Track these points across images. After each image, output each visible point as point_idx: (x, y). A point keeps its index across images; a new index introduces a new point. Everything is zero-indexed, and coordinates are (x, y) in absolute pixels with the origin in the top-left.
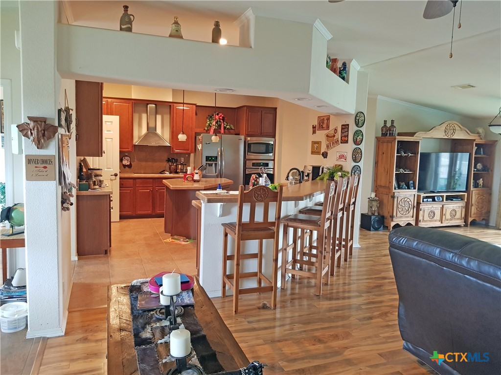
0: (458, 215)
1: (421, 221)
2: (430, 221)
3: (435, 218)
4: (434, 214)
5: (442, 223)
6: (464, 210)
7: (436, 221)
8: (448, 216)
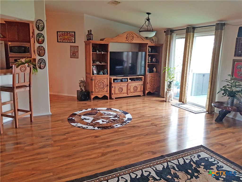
0: (139, 89)
1: (113, 94)
2: (120, 94)
3: (123, 92)
4: (122, 89)
5: (128, 94)
6: (142, 86)
7: (124, 93)
8: (132, 90)
